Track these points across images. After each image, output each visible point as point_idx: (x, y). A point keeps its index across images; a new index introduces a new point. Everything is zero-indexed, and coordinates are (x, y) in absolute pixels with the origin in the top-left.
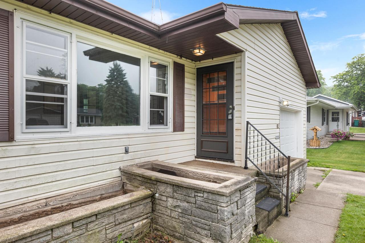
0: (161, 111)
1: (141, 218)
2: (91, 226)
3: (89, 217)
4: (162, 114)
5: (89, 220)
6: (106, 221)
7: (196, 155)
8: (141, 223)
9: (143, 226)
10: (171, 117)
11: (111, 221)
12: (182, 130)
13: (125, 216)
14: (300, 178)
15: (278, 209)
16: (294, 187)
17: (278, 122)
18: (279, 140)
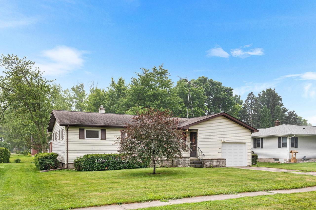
13: (167, 162)
14: (219, 163)
15: (200, 166)
16: (213, 164)
17: (220, 147)
18: (221, 153)
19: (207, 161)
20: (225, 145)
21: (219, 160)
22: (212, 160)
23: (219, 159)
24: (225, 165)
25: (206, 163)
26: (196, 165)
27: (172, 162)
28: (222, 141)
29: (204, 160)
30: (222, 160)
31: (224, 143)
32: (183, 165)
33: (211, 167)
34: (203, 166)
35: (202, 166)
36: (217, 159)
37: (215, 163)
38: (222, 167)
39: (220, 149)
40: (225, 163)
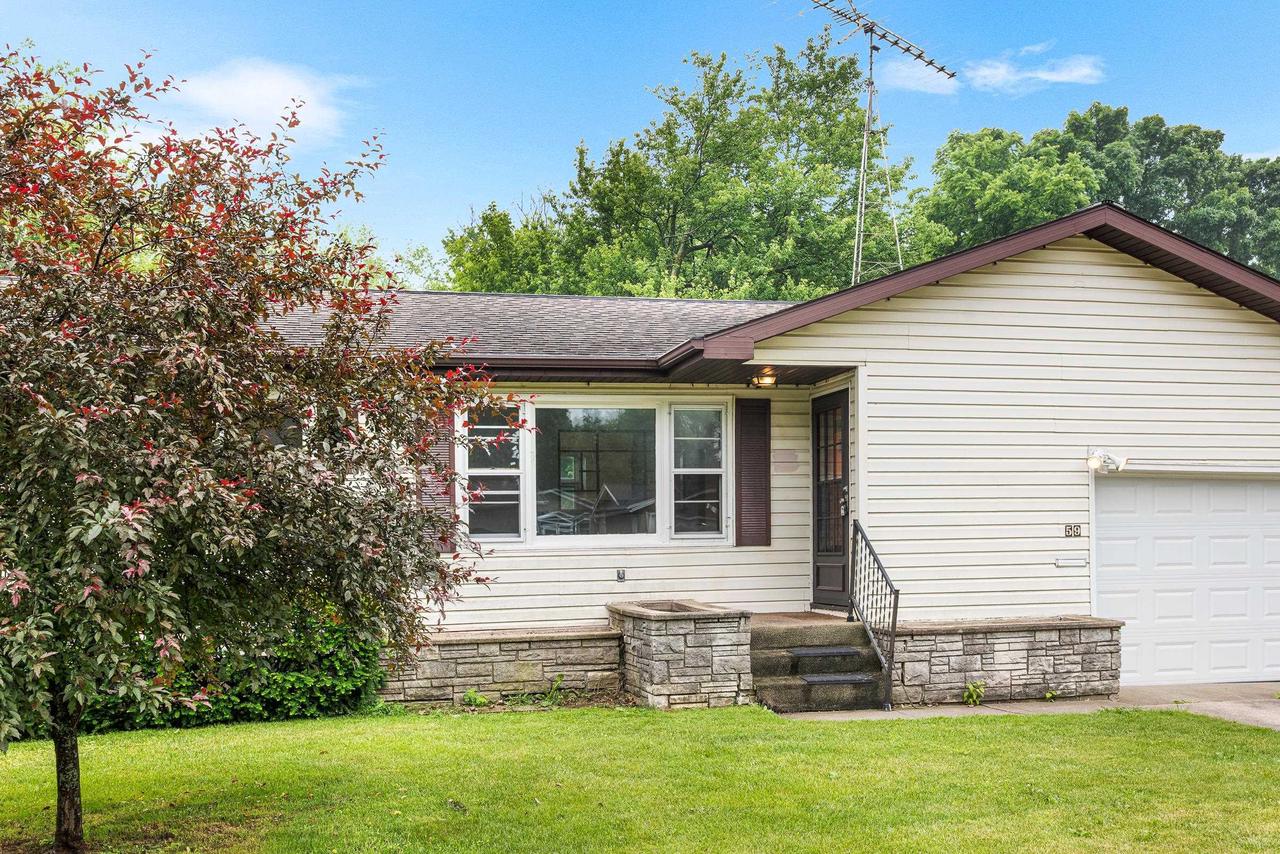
0: (711, 503)
1: (600, 667)
2: (522, 654)
3: (520, 642)
4: (714, 509)
5: (520, 646)
6: (543, 654)
7: (812, 601)
8: (600, 674)
9: (603, 679)
10: (730, 515)
11: (549, 657)
12: (766, 540)
13: (571, 656)
14: (1046, 663)
15: (861, 692)
16: (990, 674)
17: (1072, 519)
18: (1085, 571)
19: (925, 645)
20: (1123, 495)
21: (1054, 636)
22: (978, 637)
23: (1049, 629)
24: (1115, 677)
25: (923, 668)
26: (811, 684)
27: (613, 655)
28: (1094, 464)
29: (894, 633)
30: (1085, 636)
31: (1108, 478)
32: (680, 689)
33: (964, 699)
34: (882, 696)
35: (874, 696)
36: (1033, 630)
37: (1008, 663)
38: (1084, 695)
39: (1072, 531)
40: (1108, 660)
